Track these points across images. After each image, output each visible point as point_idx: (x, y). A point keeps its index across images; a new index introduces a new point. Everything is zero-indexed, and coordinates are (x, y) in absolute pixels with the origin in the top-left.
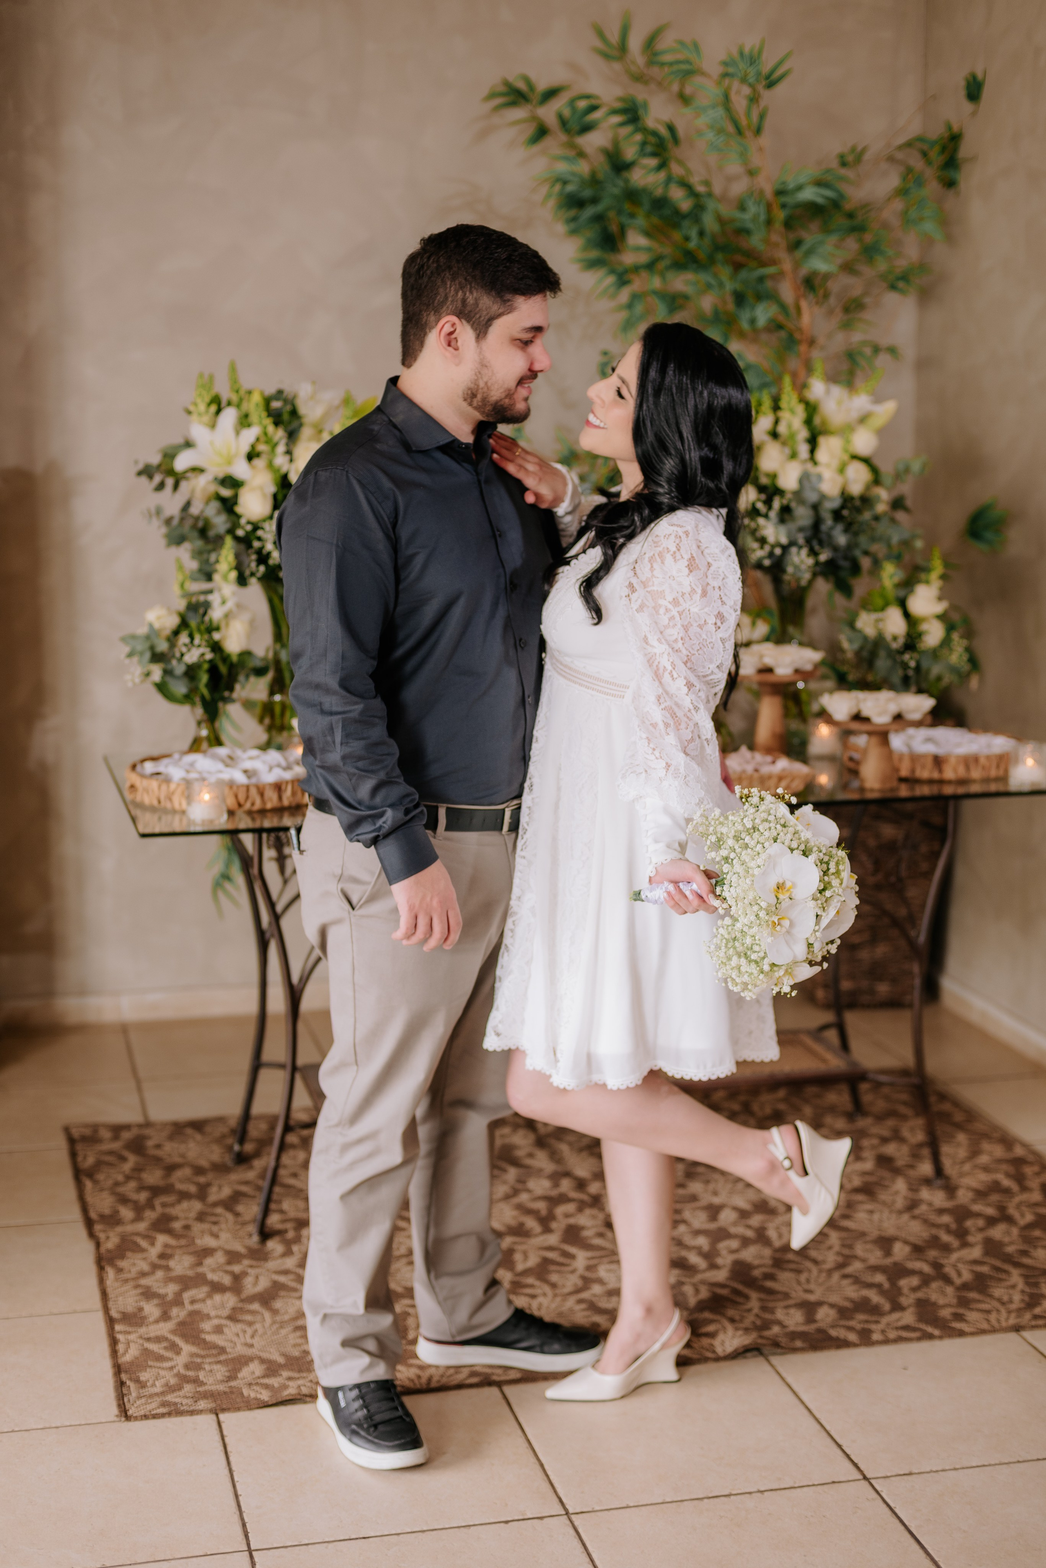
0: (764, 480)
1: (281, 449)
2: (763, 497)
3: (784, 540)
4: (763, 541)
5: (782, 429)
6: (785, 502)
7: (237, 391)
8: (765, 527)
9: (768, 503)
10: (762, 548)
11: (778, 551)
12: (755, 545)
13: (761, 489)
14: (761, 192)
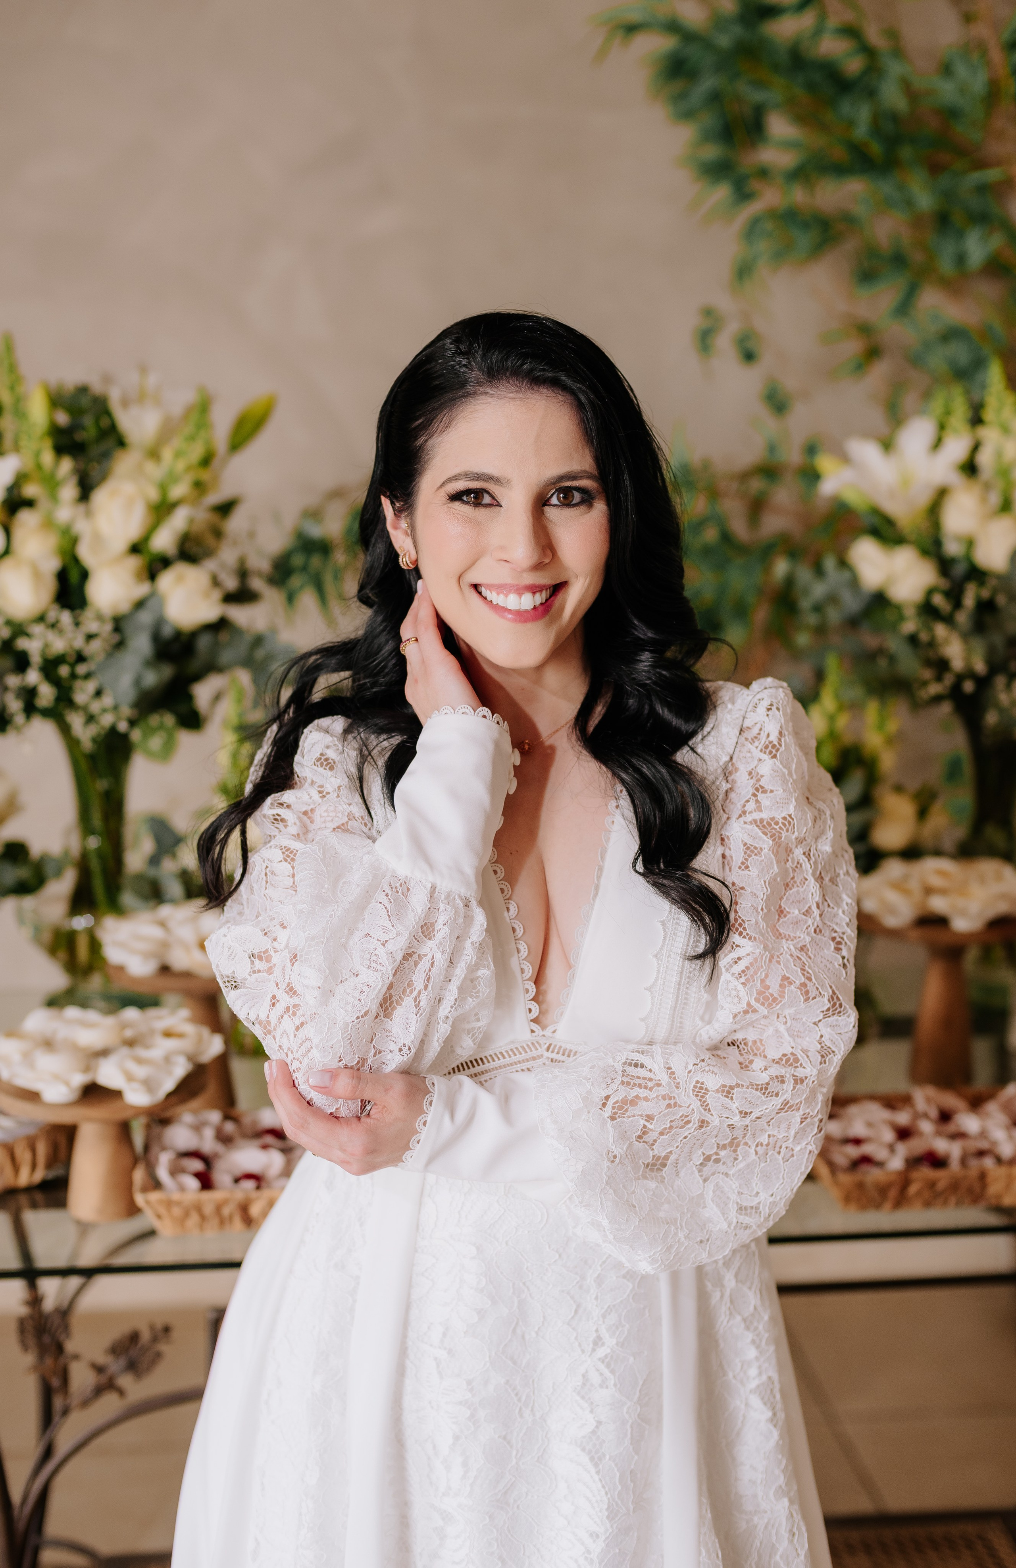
0: (952, 548)
1: (69, 491)
2: (944, 584)
3: (980, 666)
4: (942, 665)
5: (985, 459)
6: (985, 594)
7: (12, 388)
8: (947, 641)
9: (955, 596)
10: (939, 678)
11: (969, 687)
12: (927, 674)
13: (944, 565)
14: (982, 48)
